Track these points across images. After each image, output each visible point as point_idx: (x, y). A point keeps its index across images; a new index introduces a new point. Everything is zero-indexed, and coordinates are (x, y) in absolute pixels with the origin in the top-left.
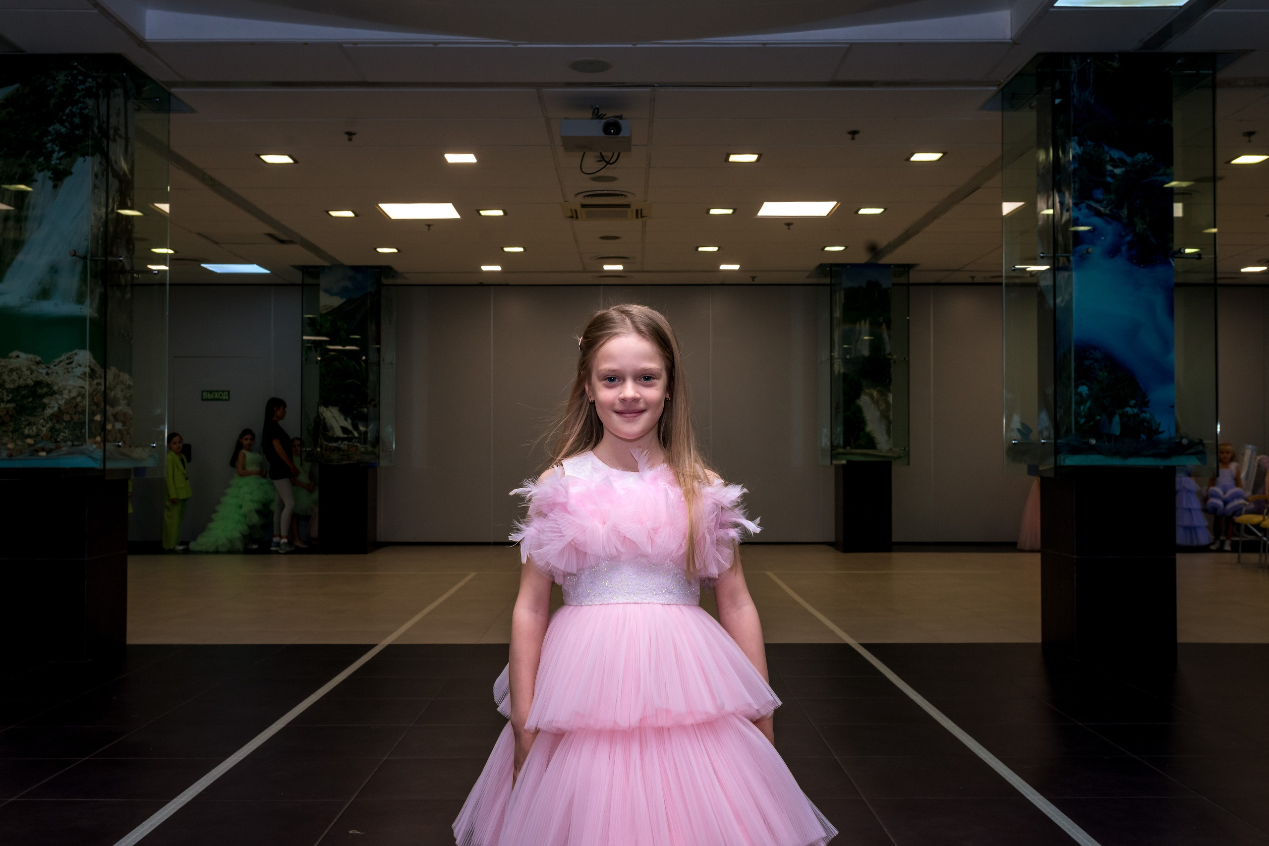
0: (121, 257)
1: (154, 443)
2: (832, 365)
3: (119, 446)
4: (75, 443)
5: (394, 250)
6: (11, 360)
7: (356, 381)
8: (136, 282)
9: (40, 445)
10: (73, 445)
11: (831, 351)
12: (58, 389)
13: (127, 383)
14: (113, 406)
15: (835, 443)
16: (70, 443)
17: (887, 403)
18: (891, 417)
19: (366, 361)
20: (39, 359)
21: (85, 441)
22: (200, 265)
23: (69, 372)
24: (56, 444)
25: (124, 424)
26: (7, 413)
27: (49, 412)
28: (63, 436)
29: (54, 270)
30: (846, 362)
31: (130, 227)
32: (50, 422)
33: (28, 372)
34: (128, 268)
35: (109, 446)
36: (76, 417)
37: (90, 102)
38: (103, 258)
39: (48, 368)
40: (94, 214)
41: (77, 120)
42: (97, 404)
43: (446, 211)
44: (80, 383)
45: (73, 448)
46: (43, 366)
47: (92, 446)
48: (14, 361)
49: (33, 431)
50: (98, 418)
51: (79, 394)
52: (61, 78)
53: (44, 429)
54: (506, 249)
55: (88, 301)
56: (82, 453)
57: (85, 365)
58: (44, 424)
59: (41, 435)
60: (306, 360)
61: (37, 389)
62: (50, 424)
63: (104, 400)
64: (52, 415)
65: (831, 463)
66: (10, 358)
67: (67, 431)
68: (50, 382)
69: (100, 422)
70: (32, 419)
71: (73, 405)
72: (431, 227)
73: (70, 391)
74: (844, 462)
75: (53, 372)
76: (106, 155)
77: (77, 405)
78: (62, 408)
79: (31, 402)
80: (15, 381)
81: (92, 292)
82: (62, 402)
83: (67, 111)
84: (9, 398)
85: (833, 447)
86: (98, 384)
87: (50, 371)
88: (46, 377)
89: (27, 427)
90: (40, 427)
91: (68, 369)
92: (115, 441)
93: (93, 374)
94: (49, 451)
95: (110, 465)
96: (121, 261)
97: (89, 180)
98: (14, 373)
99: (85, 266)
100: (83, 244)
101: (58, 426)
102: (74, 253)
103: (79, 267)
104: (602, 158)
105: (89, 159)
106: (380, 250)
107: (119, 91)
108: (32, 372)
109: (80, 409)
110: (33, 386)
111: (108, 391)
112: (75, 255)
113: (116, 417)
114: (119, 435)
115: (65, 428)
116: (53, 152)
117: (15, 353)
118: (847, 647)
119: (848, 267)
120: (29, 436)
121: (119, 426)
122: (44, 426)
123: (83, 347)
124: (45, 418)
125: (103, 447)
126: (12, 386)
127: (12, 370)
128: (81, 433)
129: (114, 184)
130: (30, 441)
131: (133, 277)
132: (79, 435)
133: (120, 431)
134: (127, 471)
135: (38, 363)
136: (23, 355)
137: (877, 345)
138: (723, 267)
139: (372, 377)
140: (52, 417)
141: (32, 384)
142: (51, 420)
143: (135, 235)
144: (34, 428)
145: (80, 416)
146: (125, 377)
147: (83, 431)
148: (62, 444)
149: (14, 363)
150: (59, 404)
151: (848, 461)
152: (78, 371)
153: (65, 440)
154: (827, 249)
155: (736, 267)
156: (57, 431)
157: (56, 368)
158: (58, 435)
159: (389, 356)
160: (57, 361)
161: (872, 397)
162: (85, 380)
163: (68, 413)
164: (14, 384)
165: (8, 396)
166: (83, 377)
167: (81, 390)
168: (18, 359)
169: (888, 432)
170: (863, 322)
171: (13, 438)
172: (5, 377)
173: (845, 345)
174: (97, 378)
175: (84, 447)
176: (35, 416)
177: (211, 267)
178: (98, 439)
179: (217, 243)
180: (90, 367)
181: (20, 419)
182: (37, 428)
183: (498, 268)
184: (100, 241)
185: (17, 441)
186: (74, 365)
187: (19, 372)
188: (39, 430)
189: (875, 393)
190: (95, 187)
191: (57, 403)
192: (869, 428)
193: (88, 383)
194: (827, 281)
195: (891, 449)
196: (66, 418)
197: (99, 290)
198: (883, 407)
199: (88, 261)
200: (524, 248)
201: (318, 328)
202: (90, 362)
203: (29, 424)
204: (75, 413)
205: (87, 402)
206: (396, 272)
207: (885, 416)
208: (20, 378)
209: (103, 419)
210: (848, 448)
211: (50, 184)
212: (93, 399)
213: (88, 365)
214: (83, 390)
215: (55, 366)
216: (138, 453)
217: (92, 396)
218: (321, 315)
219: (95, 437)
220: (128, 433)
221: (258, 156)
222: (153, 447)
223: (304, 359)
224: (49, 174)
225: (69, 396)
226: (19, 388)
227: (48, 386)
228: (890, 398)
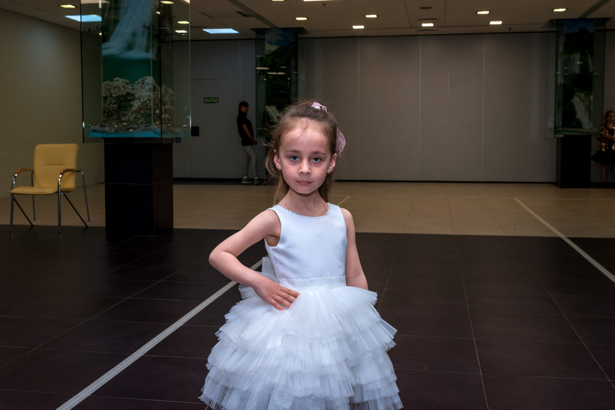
0: (167, 27)
1: (185, 125)
2: (556, 80)
3: (168, 126)
4: (147, 125)
5: (305, 19)
6: (115, 82)
7: (285, 92)
8: (174, 40)
9: (130, 126)
10: (146, 126)
11: (556, 70)
12: (138, 97)
13: (171, 93)
14: (164, 106)
15: (557, 125)
16: (144, 125)
17: (590, 101)
18: (592, 109)
19: (290, 81)
20: (128, 81)
21: (151, 123)
22: (202, 30)
23: (143, 88)
24: (137, 125)
25: (170, 115)
26: (114, 110)
27: (134, 109)
28: (141, 121)
29: (134, 35)
30: (565, 77)
31: (170, 11)
32: (134, 114)
33: (123, 88)
34: (170, 32)
35: (164, 126)
36: (147, 111)
38: (158, 28)
39: (133, 86)
40: (153, 5)
42: (157, 105)
44: (148, 93)
45: (146, 127)
46: (130, 85)
47: (155, 126)
48: (116, 82)
49: (126, 119)
50: (157, 112)
51: (148, 100)
53: (132, 118)
54: (367, 16)
55: (151, 51)
56: (150, 130)
57: (150, 84)
58: (131, 115)
59: (130, 120)
60: (258, 80)
61: (128, 97)
62: (134, 115)
63: (160, 102)
64: (135, 110)
65: (555, 137)
66: (114, 81)
67: (142, 119)
68: (134, 94)
69: (158, 114)
70: (126, 113)
71: (145, 105)
72: (326, 5)
73: (143, 98)
74: (562, 136)
75: (135, 88)
77: (147, 106)
78: (140, 107)
79: (125, 104)
80: (117, 93)
81: (153, 46)
82: (139, 104)
84: (114, 102)
85: (556, 127)
86: (157, 94)
87: (134, 88)
88: (132, 91)
89: (123, 117)
90: (129, 116)
91: (142, 86)
92: (166, 124)
93: (154, 89)
94: (134, 129)
95: (164, 136)
96: (167, 29)
98: (116, 89)
99: (149, 33)
100: (148, 20)
101: (138, 116)
102: (144, 26)
103: (146, 33)
106: (298, 19)
108: (125, 88)
109: (149, 107)
110: (126, 96)
111: (162, 98)
112: (144, 27)
113: (166, 111)
114: (167, 121)
115: (142, 117)
117: (116, 79)
118: (559, 239)
119: (568, 21)
120: (124, 121)
121: (167, 116)
122: (131, 116)
123: (149, 75)
124: (132, 112)
125: (160, 127)
126: (115, 96)
127: (115, 88)
128: (149, 119)
130: (125, 124)
131: (172, 38)
132: (149, 120)
133: (168, 119)
134: (172, 139)
135: (128, 84)
136: (120, 80)
137: (584, 68)
138: (492, 23)
139: (293, 89)
141: (125, 94)
142: (135, 113)
143: (173, 15)
144: (127, 117)
145: (149, 111)
146: (170, 90)
147: (151, 118)
148: (141, 125)
149: (116, 84)
150: (138, 105)
151: (565, 136)
152: (147, 87)
153: (142, 123)
154: (556, 10)
155: (500, 23)
156: (138, 118)
157: (137, 86)
158: (138, 121)
159: (302, 77)
160: (137, 82)
161: (580, 98)
162: (151, 92)
163: (143, 109)
164: (116, 94)
165: (114, 101)
166: (150, 90)
167: (149, 97)
168: (118, 82)
169: (590, 119)
170: (576, 53)
171: (116, 122)
172: (112, 91)
173: (566, 67)
174: (156, 91)
175: (151, 127)
176: (127, 111)
177: (208, 31)
178: (158, 122)
179: (211, 17)
180: (153, 85)
181: (120, 113)
182: (128, 117)
183: (362, 27)
184: (156, 19)
185: (119, 124)
186: (145, 84)
187: (119, 88)
188: (129, 118)
189: (582, 96)
191: (138, 104)
192: (578, 116)
193: (152, 94)
194: (555, 29)
195: (591, 129)
196: (142, 112)
197: (156, 45)
198: (587, 103)
199: (151, 30)
200: (377, 15)
201: (265, 62)
202: (153, 83)
203: (124, 115)
204: (146, 109)
205: (152, 104)
206: (306, 31)
207: (588, 109)
208: (119, 91)
209: (160, 112)
210: (565, 128)
212: (155, 102)
213: (152, 85)
214: (150, 97)
215: (136, 85)
216: (177, 130)
217: (154, 100)
218: (266, 56)
219: (156, 122)
220: (172, 120)
222: (185, 127)
223: (257, 80)
225: (143, 100)
226: (119, 97)
227: (133, 95)
228: (592, 98)
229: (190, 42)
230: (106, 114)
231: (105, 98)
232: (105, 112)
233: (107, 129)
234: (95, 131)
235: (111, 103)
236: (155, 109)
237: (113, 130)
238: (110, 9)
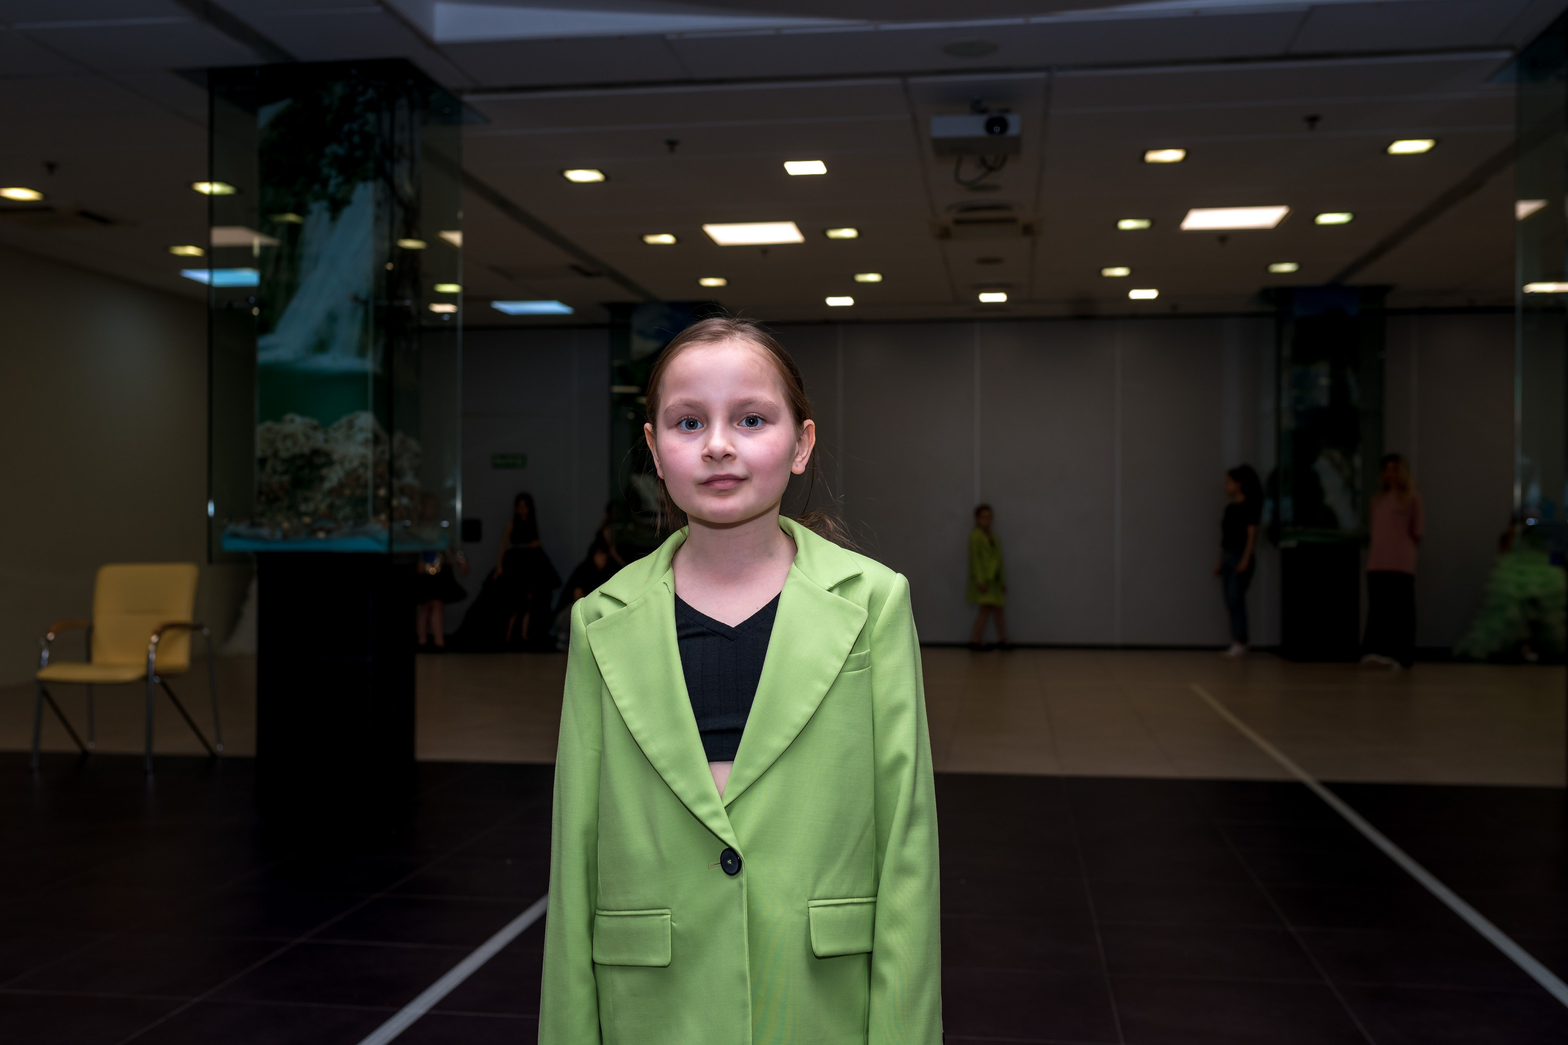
0: (407, 300)
2: (1279, 419)
3: (406, 527)
4: (358, 522)
5: (722, 282)
6: (285, 425)
9: (318, 524)
10: (355, 524)
11: (1278, 398)
12: (338, 458)
13: (415, 450)
14: (399, 478)
15: (1284, 520)
16: (351, 523)
17: (1353, 468)
18: (1358, 485)
20: (315, 422)
21: (368, 519)
22: (490, 304)
23: (349, 438)
24: (335, 523)
26: (281, 487)
27: (327, 485)
28: (343, 514)
29: (332, 318)
30: (1297, 414)
31: (416, 264)
32: (329, 497)
33: (304, 439)
34: (414, 312)
35: (397, 526)
36: (358, 492)
37: (371, 117)
38: (388, 303)
39: (327, 433)
40: (377, 250)
41: (356, 139)
42: (381, 476)
43: (785, 233)
44: (362, 450)
45: (355, 528)
46: (321, 431)
47: (377, 525)
48: (289, 425)
49: (309, 507)
50: (382, 492)
51: (361, 464)
52: (339, 89)
53: (322, 505)
54: (859, 278)
56: (365, 534)
57: (367, 430)
58: (322, 499)
59: (320, 512)
60: (616, 418)
61: (314, 458)
62: (328, 500)
64: (331, 488)
65: (1278, 546)
66: (284, 421)
67: (347, 508)
68: (329, 450)
69: (384, 497)
70: (309, 494)
71: (353, 478)
72: (768, 255)
73: (351, 461)
74: (1293, 544)
75: (331, 438)
76: (389, 180)
77: (358, 477)
78: (343, 480)
79: (307, 474)
80: (290, 449)
81: (375, 343)
82: (341, 474)
83: (346, 128)
84: (283, 469)
85: (1280, 525)
86: (383, 452)
87: (328, 437)
88: (325, 444)
89: (304, 503)
90: (318, 503)
91: (348, 434)
92: (401, 519)
93: (376, 440)
94: (328, 532)
95: (398, 548)
96: (408, 305)
97: (369, 210)
98: (289, 440)
99: (366, 313)
100: (364, 285)
101: (338, 502)
102: (354, 297)
103: (360, 313)
104: (983, 162)
105: (370, 186)
106: (704, 282)
107: (404, 102)
108: (308, 438)
109: (362, 482)
110: (309, 455)
111: (394, 460)
112: (355, 299)
113: (403, 491)
114: (406, 512)
115: (346, 504)
116: (328, 178)
117: (289, 417)
118: (1299, 784)
119: (1302, 290)
120: (306, 514)
121: (405, 501)
122: (322, 502)
123: (364, 408)
124: (324, 492)
125: (388, 526)
126: (286, 455)
127: (285, 437)
128: (364, 510)
129: (399, 213)
130: (307, 519)
132: (362, 512)
133: (406, 507)
136: (298, 419)
137: (1339, 392)
138: (1134, 294)
140: (331, 492)
141: (309, 452)
142: (330, 494)
144: (311, 504)
145: (363, 490)
146: (413, 444)
147: (366, 507)
148: (343, 523)
149: (288, 428)
150: (339, 476)
151: (1300, 543)
152: (360, 437)
153: (345, 519)
154: (1275, 268)
155: (1153, 294)
156: (336, 507)
157: (335, 433)
158: (338, 513)
160: (336, 425)
161: (1332, 460)
162: (368, 447)
163: (349, 486)
164: (288, 452)
165: (282, 466)
166: (365, 443)
167: (363, 458)
168: (293, 423)
169: (1353, 504)
170: (1321, 363)
171: (287, 516)
172: (278, 444)
173: (1300, 391)
174: (381, 444)
175: (367, 526)
176: (312, 490)
177: (502, 306)
178: (383, 517)
179: (509, 277)
180: (373, 431)
181: (295, 494)
182: (314, 504)
183: (849, 301)
184: (383, 282)
185: (292, 519)
186: (355, 429)
187: (294, 438)
188: (317, 506)
189: (1337, 455)
190: (377, 219)
191: (337, 475)
192: (1328, 500)
193: (371, 451)
194: (1273, 308)
195: (1355, 526)
196: (347, 492)
197: (382, 341)
198: (1347, 472)
199: (370, 306)
200: (882, 276)
201: (629, 376)
202: (373, 426)
203: (306, 500)
204: (357, 487)
205: (369, 475)
207: (1349, 484)
208: (295, 445)
209: (389, 493)
210: (1300, 526)
211: (326, 216)
212: (376, 470)
213: (371, 430)
214: (366, 458)
215: (334, 430)
217: (376, 465)
218: (634, 363)
219: (379, 515)
221: (561, 173)
223: (613, 417)
224: (324, 204)
225: (350, 466)
226: (293, 459)
227: (327, 455)
228: (1358, 461)
229: (460, 334)
230: (263, 498)
231: (263, 461)
232: (260, 493)
233: (265, 532)
234: (236, 535)
235: (275, 471)
236: (377, 487)
237: (278, 535)
238: (278, 259)
